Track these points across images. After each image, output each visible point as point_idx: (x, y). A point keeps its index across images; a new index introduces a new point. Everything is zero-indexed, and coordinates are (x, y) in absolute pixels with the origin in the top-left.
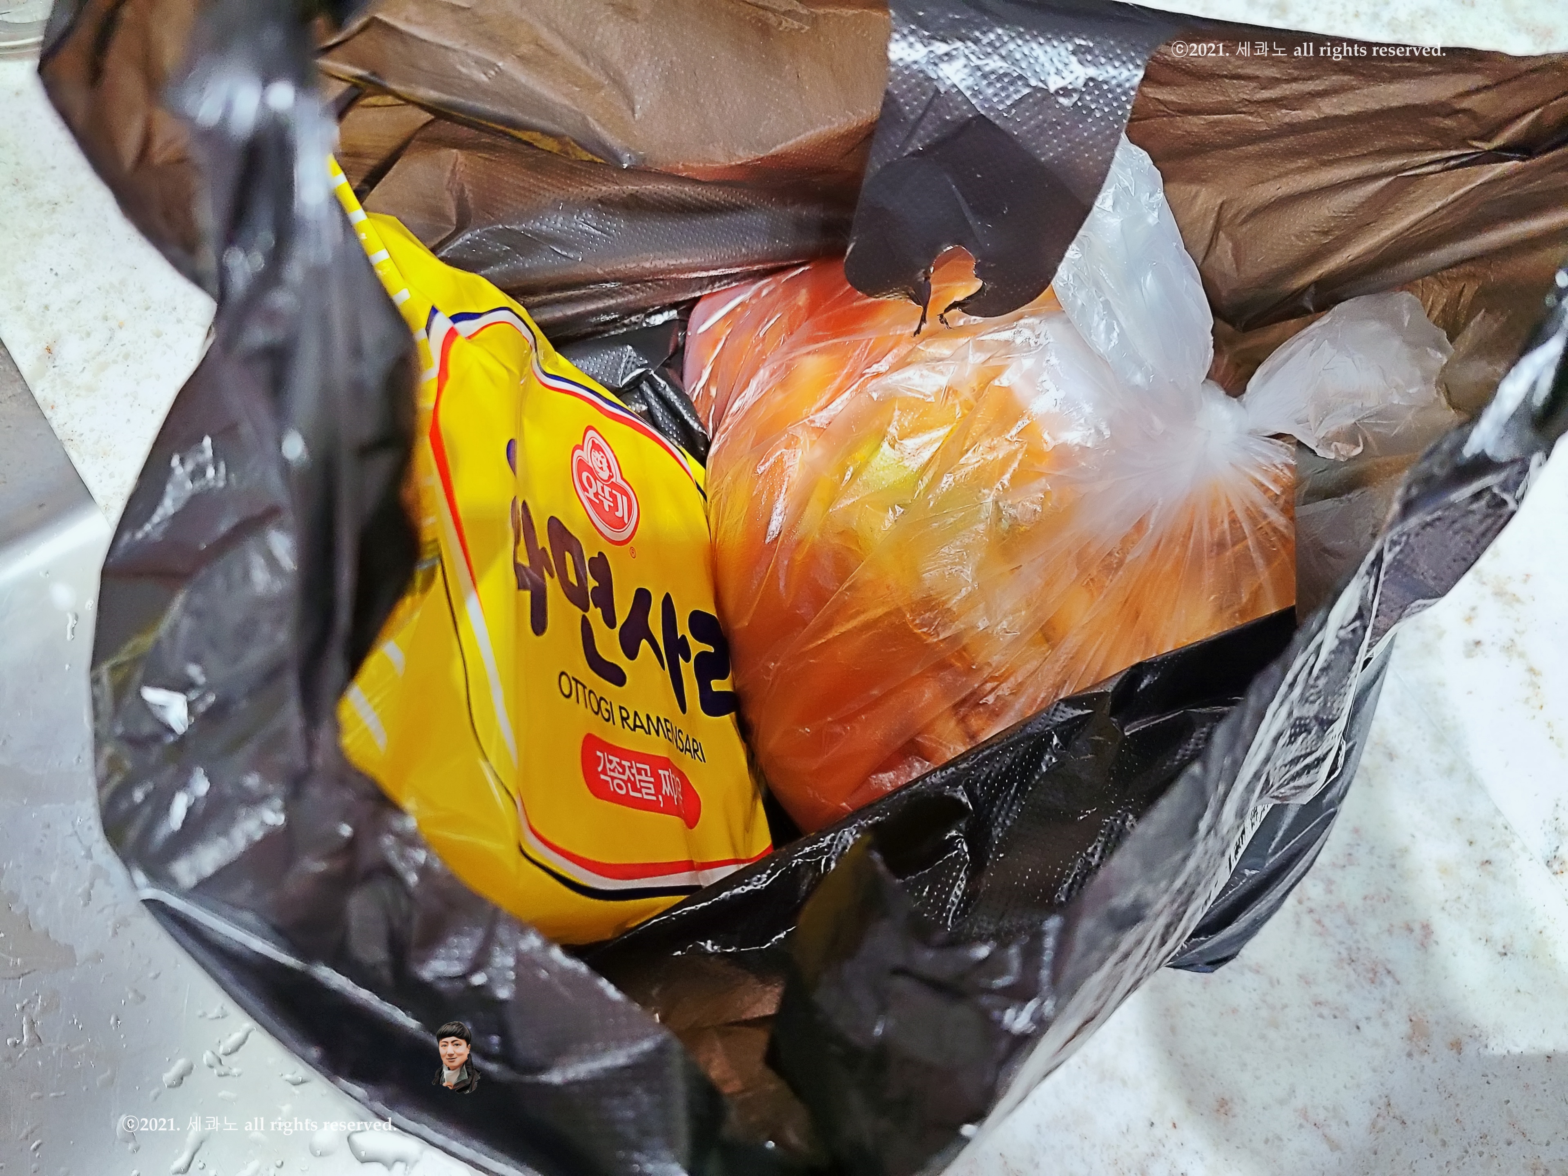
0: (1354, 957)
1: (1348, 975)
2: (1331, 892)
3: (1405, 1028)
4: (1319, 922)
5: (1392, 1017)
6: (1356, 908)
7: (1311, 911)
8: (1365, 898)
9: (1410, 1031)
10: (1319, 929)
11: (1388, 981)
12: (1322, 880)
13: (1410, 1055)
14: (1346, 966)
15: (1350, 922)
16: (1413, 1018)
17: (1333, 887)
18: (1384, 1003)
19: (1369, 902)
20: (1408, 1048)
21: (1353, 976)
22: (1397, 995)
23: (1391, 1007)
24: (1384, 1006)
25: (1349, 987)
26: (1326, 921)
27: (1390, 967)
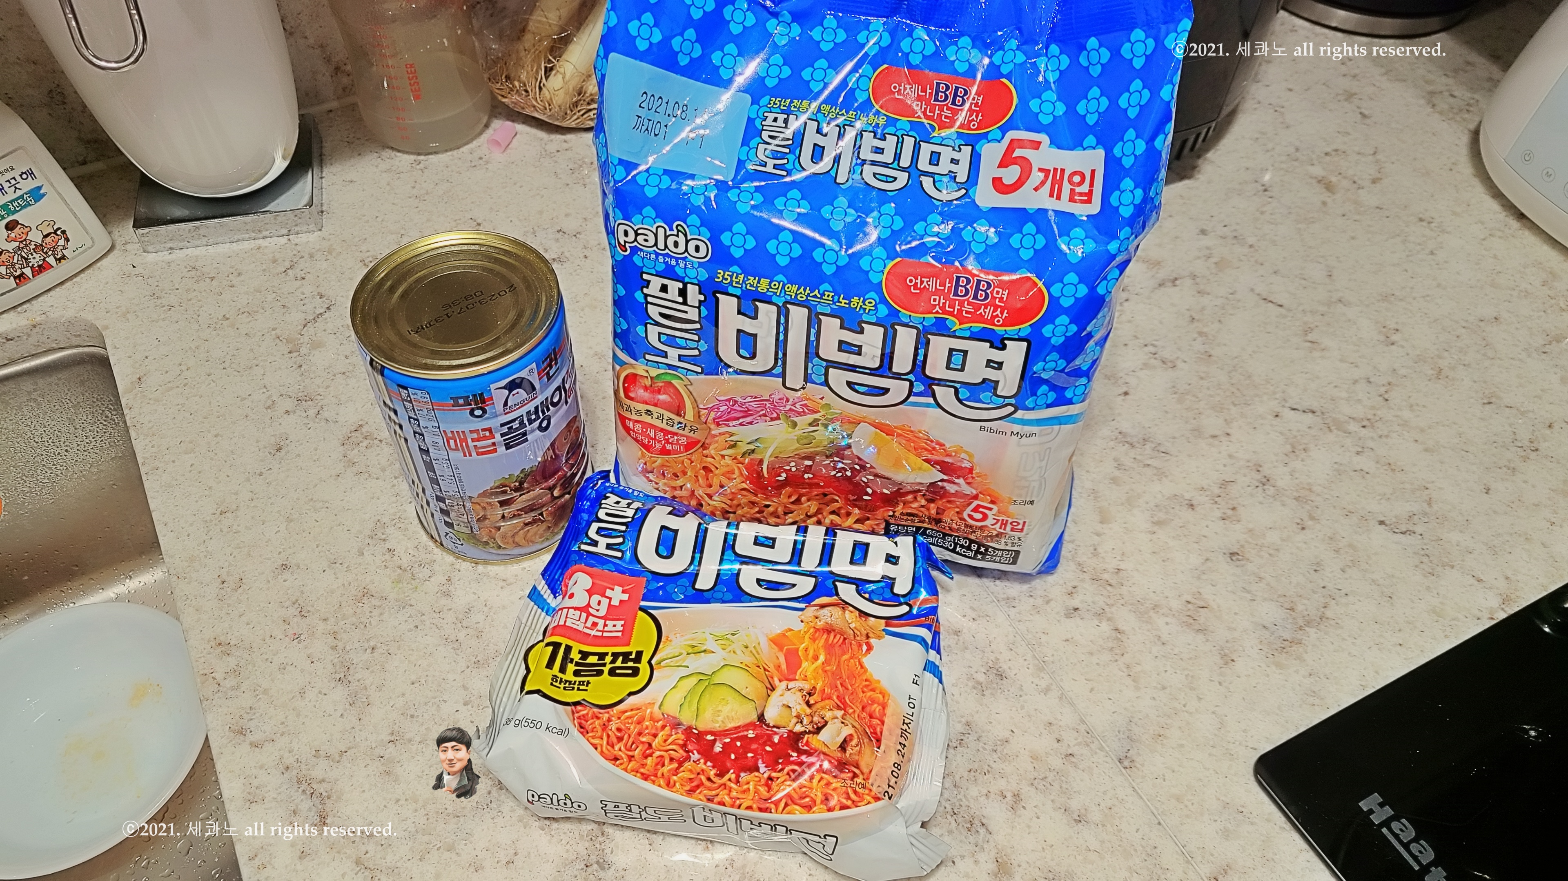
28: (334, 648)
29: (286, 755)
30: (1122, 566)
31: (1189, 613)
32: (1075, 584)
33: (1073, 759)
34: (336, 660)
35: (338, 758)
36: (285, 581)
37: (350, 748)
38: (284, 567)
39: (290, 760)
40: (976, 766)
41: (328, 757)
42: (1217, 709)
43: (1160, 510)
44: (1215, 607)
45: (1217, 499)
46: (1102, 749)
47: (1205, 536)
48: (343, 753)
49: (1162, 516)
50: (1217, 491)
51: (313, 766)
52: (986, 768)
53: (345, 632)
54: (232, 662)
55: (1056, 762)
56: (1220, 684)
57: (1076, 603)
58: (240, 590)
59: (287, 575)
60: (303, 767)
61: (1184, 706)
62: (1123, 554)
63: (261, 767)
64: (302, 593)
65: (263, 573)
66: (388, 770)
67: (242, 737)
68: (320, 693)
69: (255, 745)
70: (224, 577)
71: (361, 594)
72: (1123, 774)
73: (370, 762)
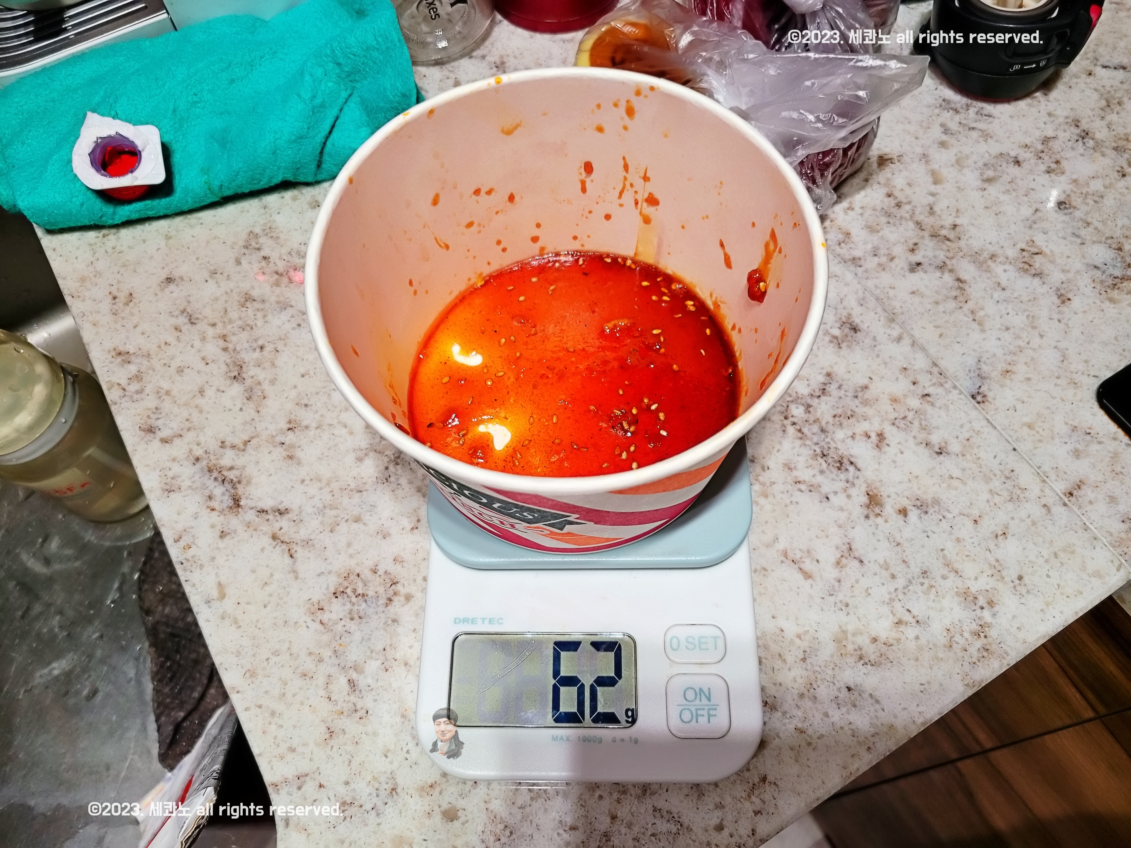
0: (825, 453)
1: (821, 464)
2: (809, 412)
3: (865, 499)
4: (800, 431)
5: (853, 492)
6: (827, 423)
7: (794, 424)
8: (835, 416)
9: (868, 502)
10: (800, 435)
11: (851, 469)
12: (803, 405)
13: (867, 517)
14: (819, 459)
15: (823, 431)
16: (870, 493)
17: (811, 409)
18: (848, 482)
19: (837, 419)
20: (866, 512)
21: (824, 465)
22: (858, 478)
23: (853, 484)
24: (848, 485)
25: (822, 472)
26: (805, 430)
27: (852, 460)
28: (225, 349)
29: (195, 448)
30: (958, 222)
31: (1024, 260)
32: (915, 241)
33: (928, 398)
34: (229, 361)
35: (242, 447)
36: (171, 293)
37: (252, 438)
38: (169, 280)
39: (199, 452)
40: (839, 411)
41: (233, 447)
42: (1058, 344)
43: (989, 169)
44: (1048, 252)
45: (1040, 155)
46: (955, 387)
47: (1033, 189)
48: (246, 443)
49: (990, 173)
50: (1040, 147)
51: (222, 456)
52: (849, 413)
53: (234, 334)
54: (133, 369)
55: (915, 403)
56: (1059, 321)
57: (917, 258)
58: (131, 304)
59: (172, 287)
60: (212, 457)
61: (1028, 343)
62: (958, 211)
63: (174, 460)
64: (189, 302)
65: (150, 287)
66: (290, 454)
67: (152, 435)
68: (218, 390)
69: (165, 441)
70: (115, 293)
71: (243, 300)
72: (976, 408)
73: (272, 449)
